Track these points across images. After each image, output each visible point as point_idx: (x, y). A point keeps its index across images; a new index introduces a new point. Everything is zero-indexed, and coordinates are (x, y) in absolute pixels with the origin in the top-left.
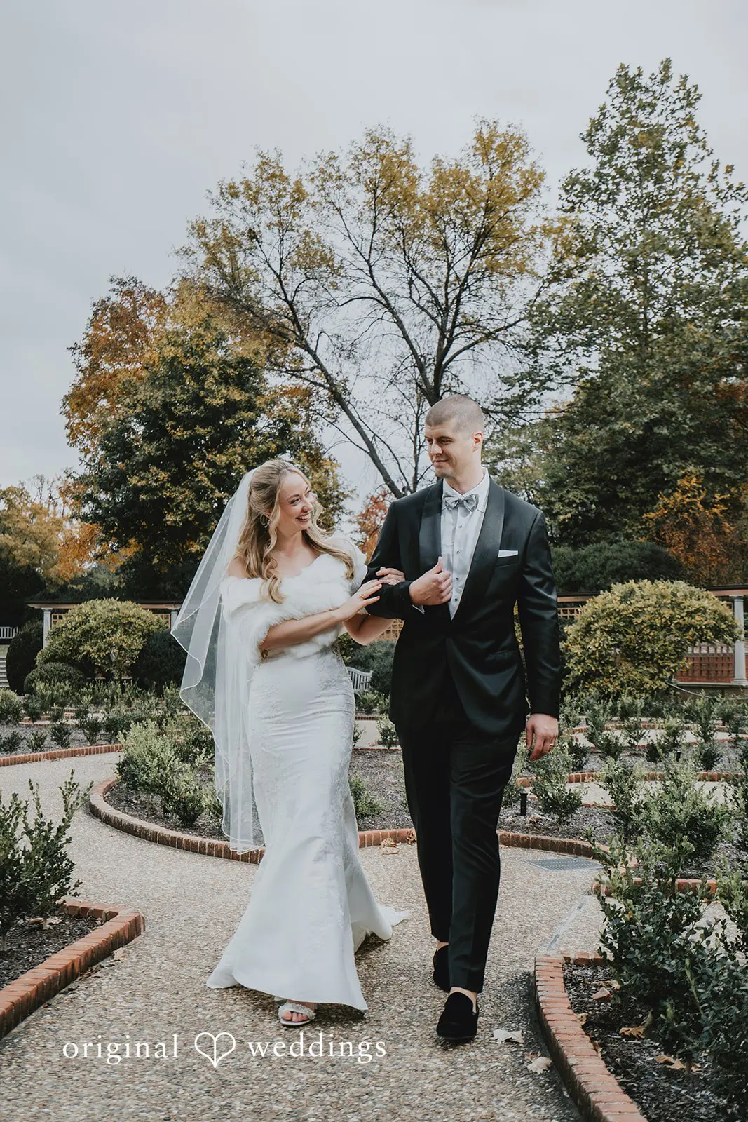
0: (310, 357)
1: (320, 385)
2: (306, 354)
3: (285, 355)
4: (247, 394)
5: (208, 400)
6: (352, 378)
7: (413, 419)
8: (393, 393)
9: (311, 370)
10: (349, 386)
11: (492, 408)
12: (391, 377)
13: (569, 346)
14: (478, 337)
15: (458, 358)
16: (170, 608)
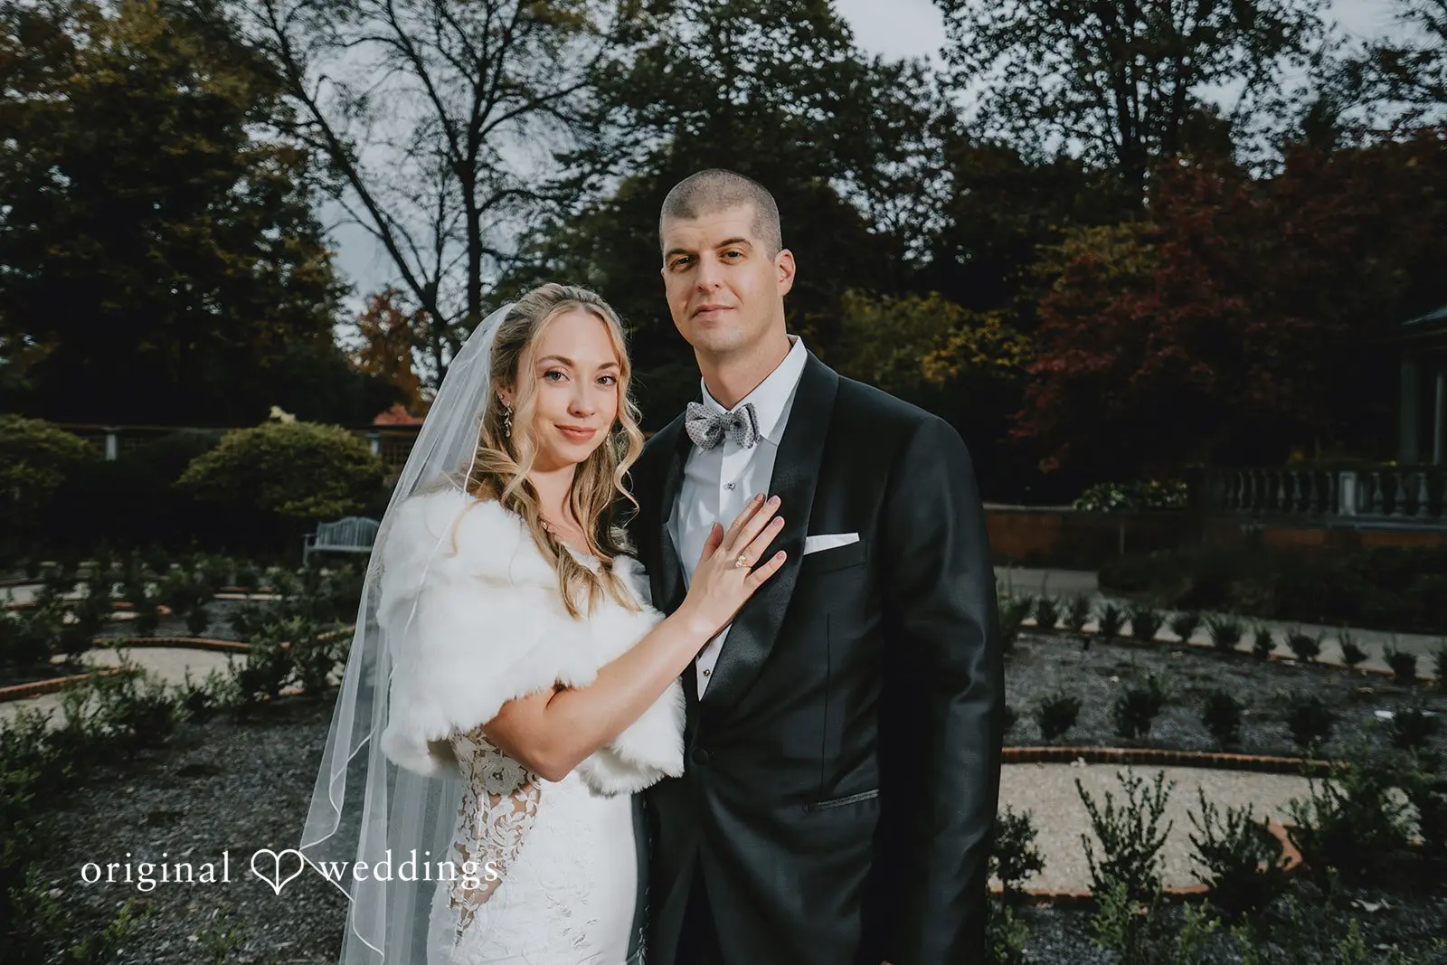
0: (307, 108)
1: (320, 146)
2: (302, 104)
3: (271, 104)
4: (221, 147)
5: (165, 148)
6: (360, 143)
7: (435, 201)
8: (412, 167)
9: (308, 125)
10: (355, 152)
11: (537, 193)
12: (410, 146)
13: (637, 124)
14: (524, 103)
15: (496, 128)
16: (107, 428)
